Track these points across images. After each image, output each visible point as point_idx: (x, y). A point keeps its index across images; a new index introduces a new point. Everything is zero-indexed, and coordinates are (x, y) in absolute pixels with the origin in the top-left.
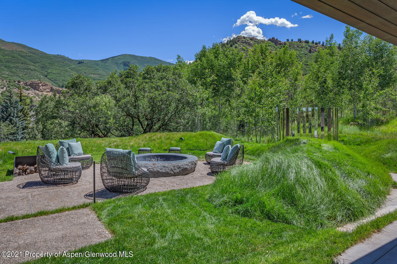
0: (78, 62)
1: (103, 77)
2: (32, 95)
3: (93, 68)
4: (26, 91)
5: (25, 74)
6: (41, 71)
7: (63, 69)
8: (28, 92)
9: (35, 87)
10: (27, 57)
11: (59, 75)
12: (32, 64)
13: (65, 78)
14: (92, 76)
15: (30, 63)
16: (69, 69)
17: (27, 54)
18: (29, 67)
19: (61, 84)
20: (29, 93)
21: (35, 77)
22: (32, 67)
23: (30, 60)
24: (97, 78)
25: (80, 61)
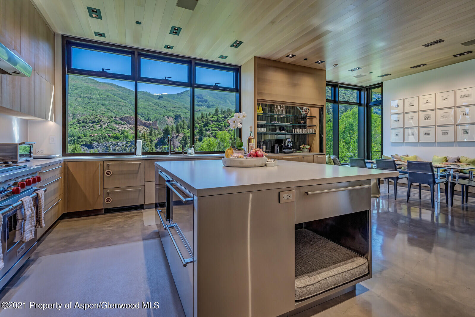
0: (159, 97)
1: (180, 109)
2: (128, 129)
3: (171, 102)
4: (122, 125)
5: (118, 110)
6: (130, 107)
7: (147, 104)
8: (124, 126)
9: (128, 121)
10: (118, 95)
11: (144, 110)
12: (123, 100)
13: (149, 112)
14: (171, 109)
15: (120, 100)
16: (152, 104)
17: (118, 93)
18: (121, 104)
19: (147, 118)
20: (125, 128)
21: (126, 112)
22: (123, 104)
23: (120, 97)
24: (175, 111)
25: (160, 96)
